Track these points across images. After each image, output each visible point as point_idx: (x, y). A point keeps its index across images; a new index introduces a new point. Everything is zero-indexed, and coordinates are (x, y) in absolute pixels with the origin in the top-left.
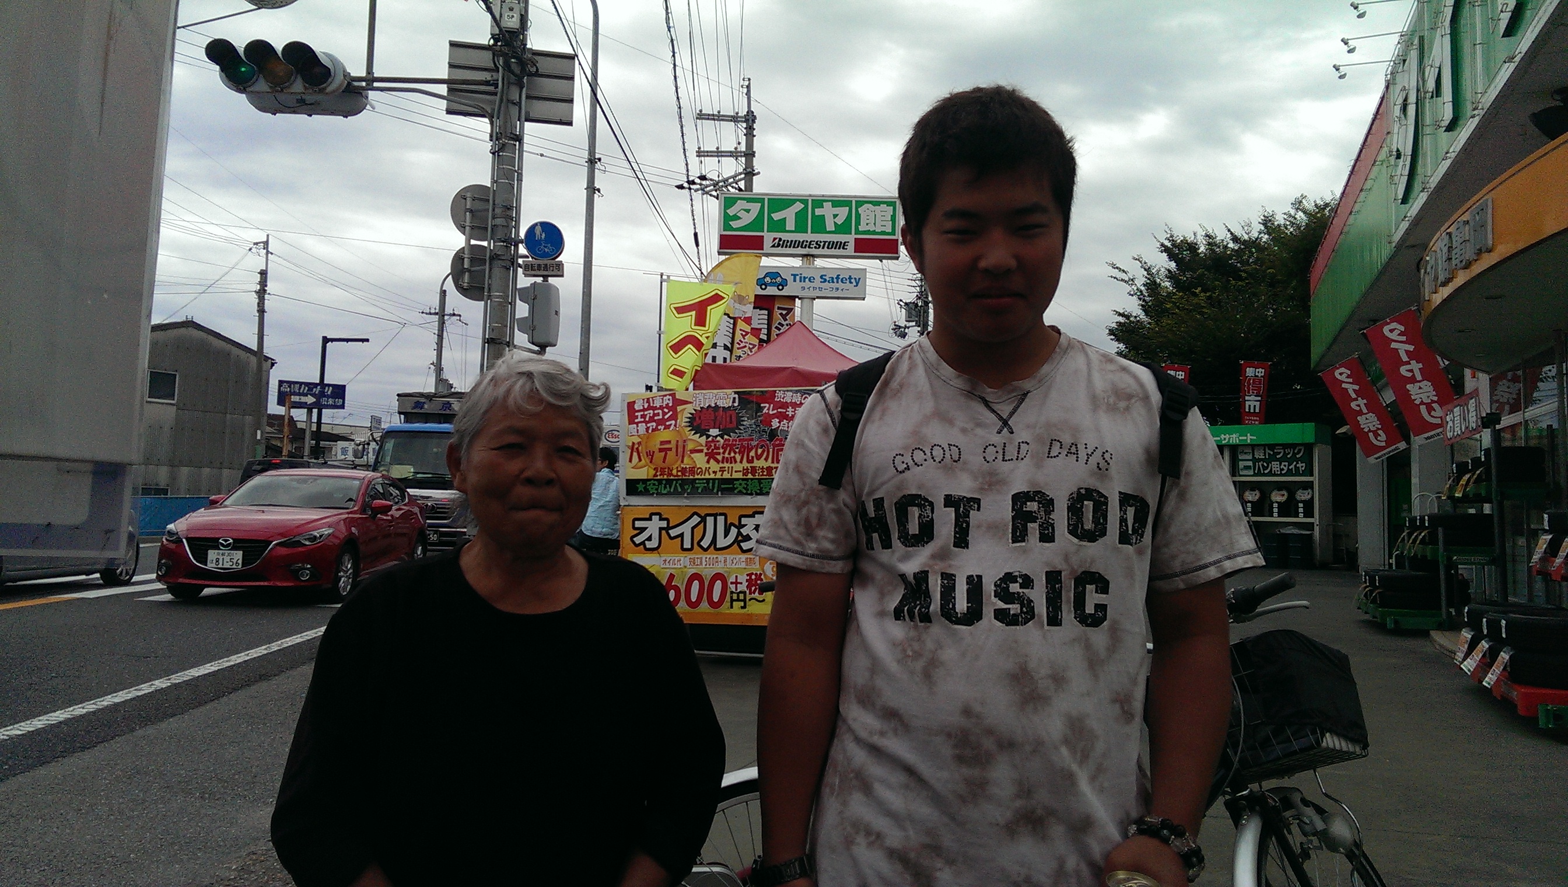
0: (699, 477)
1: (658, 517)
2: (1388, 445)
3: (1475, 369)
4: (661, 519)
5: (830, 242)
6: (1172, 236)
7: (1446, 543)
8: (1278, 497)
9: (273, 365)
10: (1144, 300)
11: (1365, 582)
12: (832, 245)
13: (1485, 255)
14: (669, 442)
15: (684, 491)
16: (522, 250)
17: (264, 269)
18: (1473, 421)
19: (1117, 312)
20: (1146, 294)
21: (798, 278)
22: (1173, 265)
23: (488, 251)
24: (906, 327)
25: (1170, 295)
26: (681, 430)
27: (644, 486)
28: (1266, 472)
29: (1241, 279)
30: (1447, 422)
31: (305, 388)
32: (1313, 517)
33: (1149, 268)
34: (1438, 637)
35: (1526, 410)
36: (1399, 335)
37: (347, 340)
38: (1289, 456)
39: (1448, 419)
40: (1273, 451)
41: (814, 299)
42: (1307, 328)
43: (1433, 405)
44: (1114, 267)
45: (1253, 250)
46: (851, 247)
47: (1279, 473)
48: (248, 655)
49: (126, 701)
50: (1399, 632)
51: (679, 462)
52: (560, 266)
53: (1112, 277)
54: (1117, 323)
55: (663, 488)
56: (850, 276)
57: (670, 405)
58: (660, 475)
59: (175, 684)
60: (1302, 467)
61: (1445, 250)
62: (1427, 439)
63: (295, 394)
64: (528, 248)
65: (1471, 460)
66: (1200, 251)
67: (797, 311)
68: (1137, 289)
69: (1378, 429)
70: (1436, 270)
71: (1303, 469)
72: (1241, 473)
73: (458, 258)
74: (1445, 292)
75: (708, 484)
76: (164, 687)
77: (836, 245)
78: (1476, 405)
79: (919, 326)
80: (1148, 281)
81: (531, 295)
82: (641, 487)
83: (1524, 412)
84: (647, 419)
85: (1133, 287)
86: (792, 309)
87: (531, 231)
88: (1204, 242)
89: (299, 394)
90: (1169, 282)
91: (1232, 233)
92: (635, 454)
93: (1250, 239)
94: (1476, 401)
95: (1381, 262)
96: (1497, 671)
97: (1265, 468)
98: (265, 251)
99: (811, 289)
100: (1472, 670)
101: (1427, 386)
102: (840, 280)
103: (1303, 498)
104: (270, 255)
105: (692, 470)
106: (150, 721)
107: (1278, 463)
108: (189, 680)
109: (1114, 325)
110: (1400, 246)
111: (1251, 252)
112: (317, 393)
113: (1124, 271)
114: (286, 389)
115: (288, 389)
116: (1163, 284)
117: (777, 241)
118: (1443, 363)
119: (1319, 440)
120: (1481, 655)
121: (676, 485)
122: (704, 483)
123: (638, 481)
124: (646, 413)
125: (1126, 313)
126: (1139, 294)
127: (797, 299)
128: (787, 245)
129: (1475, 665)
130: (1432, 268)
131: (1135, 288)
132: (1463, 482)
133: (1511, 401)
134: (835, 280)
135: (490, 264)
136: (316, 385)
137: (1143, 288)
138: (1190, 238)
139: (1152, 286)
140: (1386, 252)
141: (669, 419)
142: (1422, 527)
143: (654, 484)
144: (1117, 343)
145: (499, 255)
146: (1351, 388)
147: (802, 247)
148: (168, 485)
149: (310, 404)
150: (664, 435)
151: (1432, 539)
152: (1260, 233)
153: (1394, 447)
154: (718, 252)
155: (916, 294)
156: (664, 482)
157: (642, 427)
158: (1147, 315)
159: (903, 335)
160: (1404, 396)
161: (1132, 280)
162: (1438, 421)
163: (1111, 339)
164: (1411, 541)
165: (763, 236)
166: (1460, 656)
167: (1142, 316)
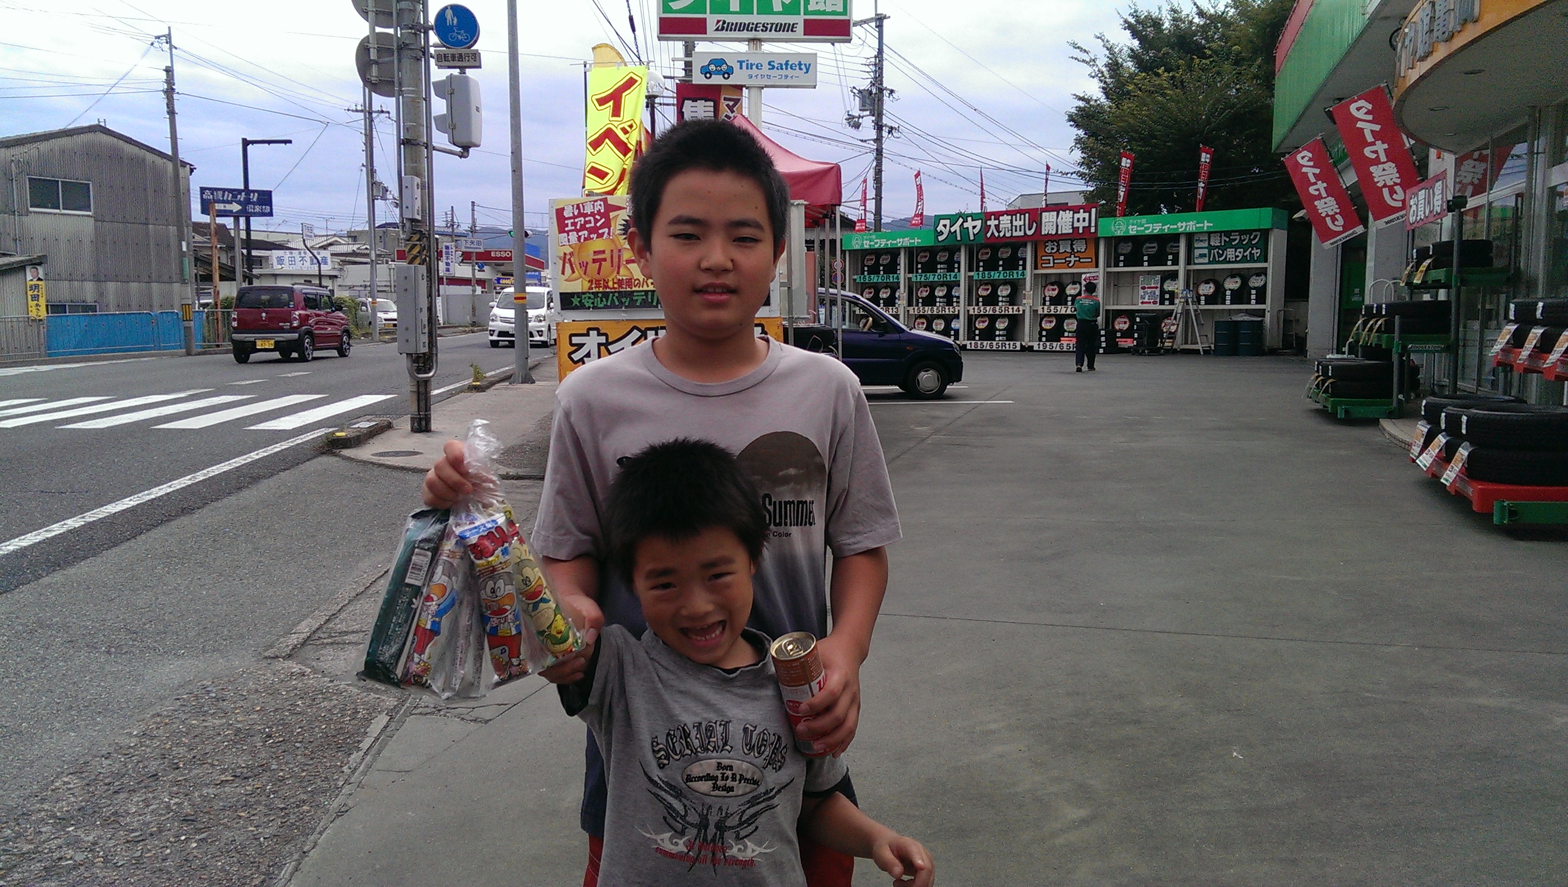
0: (637, 289)
1: (596, 332)
2: (1346, 228)
3: (1440, 149)
4: (599, 334)
5: (778, 24)
6: (1136, 11)
7: (1402, 331)
8: (1232, 284)
9: (192, 171)
10: (1105, 82)
11: (1318, 371)
12: (780, 28)
13: (1470, 26)
14: (603, 252)
15: (622, 304)
16: (433, 38)
17: (170, 65)
18: (1438, 204)
19: (1077, 96)
20: (1108, 76)
21: (744, 65)
22: (1136, 43)
23: (395, 39)
24: (859, 117)
25: (1132, 76)
26: (615, 238)
27: (579, 299)
28: (1221, 259)
29: (1204, 56)
30: (1411, 206)
31: (228, 195)
32: (1264, 303)
33: (1111, 47)
34: (1388, 426)
35: (1492, 192)
36: (1366, 113)
37: (269, 142)
38: (1244, 243)
39: (1412, 202)
40: (1229, 238)
41: (763, 88)
42: (1269, 109)
43: (1395, 187)
44: (1076, 47)
45: (1219, 25)
46: (800, 28)
47: (1234, 260)
48: (170, 487)
49: (35, 544)
50: (1350, 421)
51: (615, 273)
52: (476, 56)
53: (1072, 58)
54: (1076, 107)
55: (599, 302)
56: (800, 62)
57: (602, 211)
58: (595, 288)
59: (90, 523)
60: (1257, 253)
61: (1427, 20)
62: (1387, 223)
63: (219, 202)
64: (439, 34)
65: (1433, 245)
66: (1164, 27)
67: (745, 102)
68: (1099, 71)
69: (1337, 213)
70: (1416, 41)
71: (1258, 255)
72: (1196, 262)
73: (363, 49)
74: (1424, 67)
75: (647, 297)
76: (77, 526)
77: (785, 27)
78: (1443, 189)
79: (873, 115)
80: (1110, 61)
81: (447, 89)
82: (576, 301)
83: (1489, 194)
84: (578, 227)
85: (1094, 68)
86: (739, 100)
87: (441, 15)
88: (1169, 18)
89: (223, 202)
90: (1131, 61)
91: (1198, 7)
92: (567, 265)
93: (1216, 13)
94: (1443, 183)
95: (1352, 34)
96: (1455, 468)
97: (1220, 256)
98: (168, 45)
99: (759, 77)
100: (1428, 465)
101: (1391, 168)
102: (789, 66)
103: (1256, 285)
104: (174, 50)
105: (629, 282)
106: (59, 566)
107: (1234, 250)
108: (104, 518)
109: (1074, 110)
110: (1373, 18)
111: (1216, 27)
112: (242, 199)
113: (1085, 51)
114: (208, 196)
115: (211, 198)
116: (1125, 64)
117: (721, 23)
118: (1408, 143)
119: (1276, 225)
120: (1437, 451)
121: (612, 299)
122: (642, 296)
123: (572, 295)
124: (576, 220)
125: (1086, 97)
126: (1100, 75)
127: (744, 89)
128: (731, 28)
129: (1432, 460)
130: (1411, 40)
131: (1097, 69)
132: (1423, 268)
133: (1476, 182)
134: (784, 67)
135: (399, 55)
136: (239, 192)
137: (1104, 69)
138: (1155, 14)
139: (1114, 66)
140: (1358, 25)
141: (602, 227)
142: (1379, 315)
143: (589, 298)
144: (1076, 129)
145: (407, 45)
146: (1311, 172)
147: (747, 30)
148: (95, 302)
149: (237, 212)
150: (597, 244)
151: (1389, 328)
152: (1226, 7)
153: (1351, 231)
154: (658, 37)
155: (869, 80)
156: (600, 295)
157: (573, 236)
158: (1107, 98)
159: (857, 126)
160: (1366, 177)
161: (1094, 60)
162: (1400, 204)
163: (1071, 125)
164: (1366, 330)
165: (705, 19)
166: (1416, 450)
167: (1103, 99)
